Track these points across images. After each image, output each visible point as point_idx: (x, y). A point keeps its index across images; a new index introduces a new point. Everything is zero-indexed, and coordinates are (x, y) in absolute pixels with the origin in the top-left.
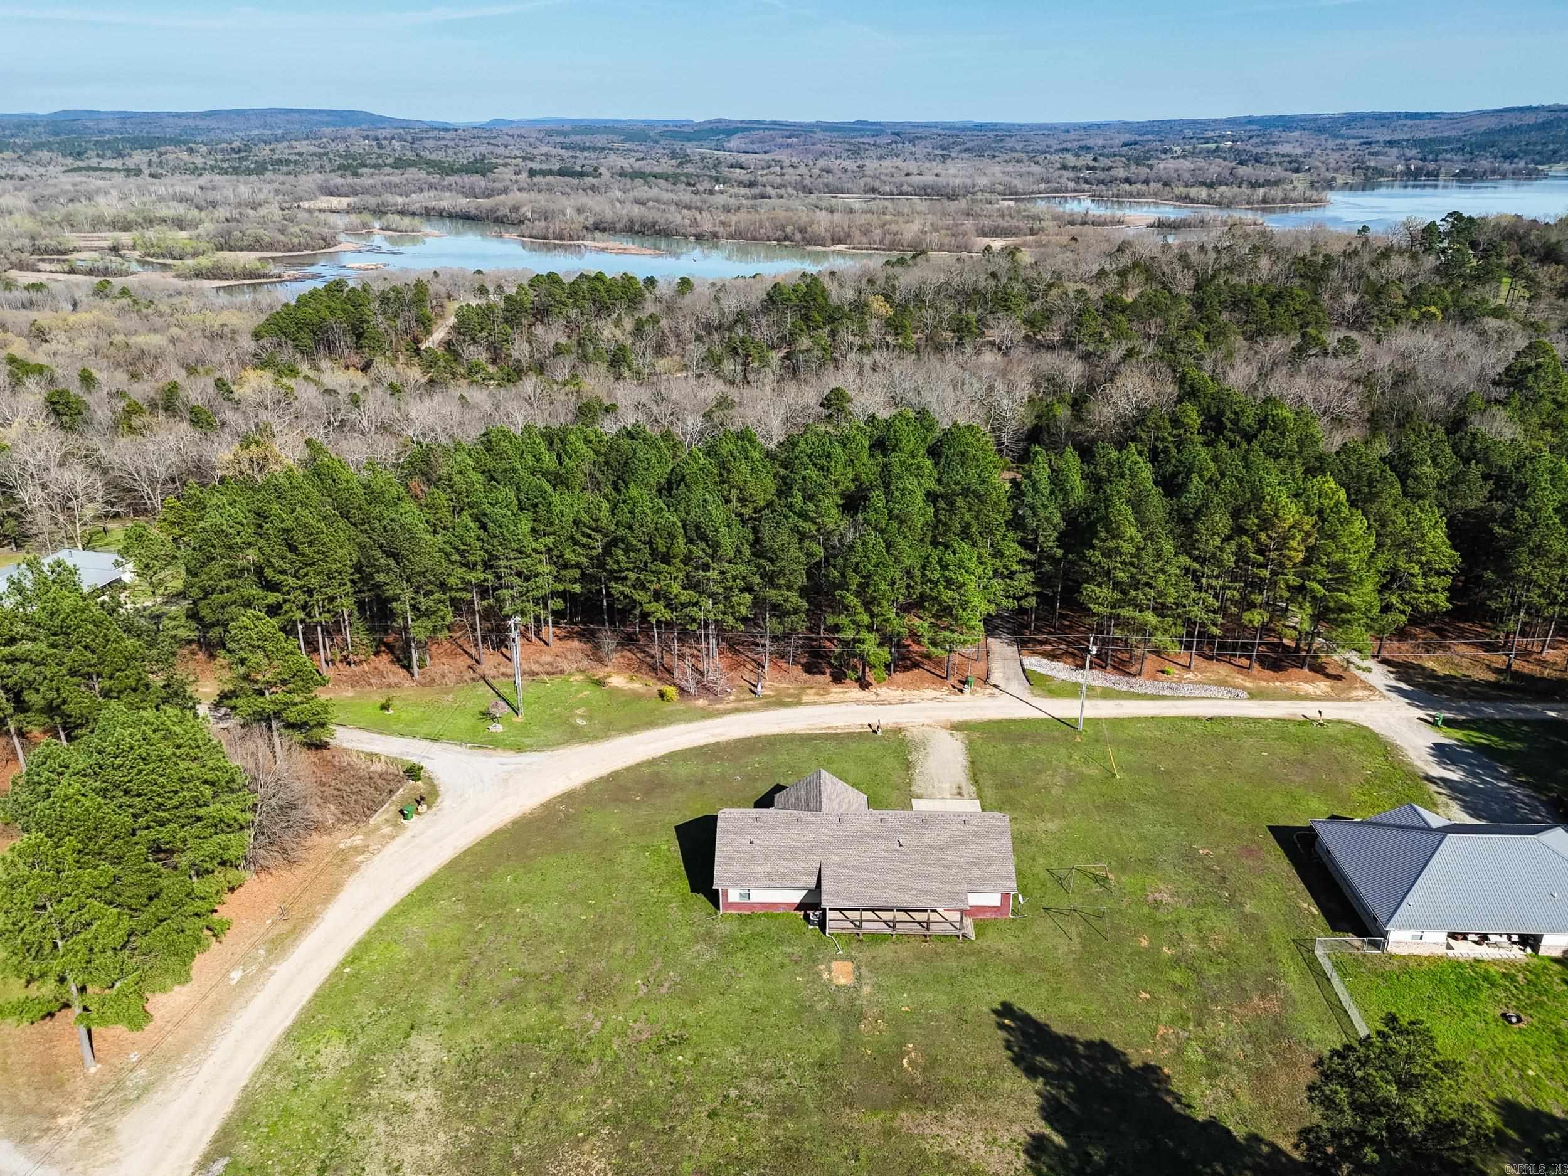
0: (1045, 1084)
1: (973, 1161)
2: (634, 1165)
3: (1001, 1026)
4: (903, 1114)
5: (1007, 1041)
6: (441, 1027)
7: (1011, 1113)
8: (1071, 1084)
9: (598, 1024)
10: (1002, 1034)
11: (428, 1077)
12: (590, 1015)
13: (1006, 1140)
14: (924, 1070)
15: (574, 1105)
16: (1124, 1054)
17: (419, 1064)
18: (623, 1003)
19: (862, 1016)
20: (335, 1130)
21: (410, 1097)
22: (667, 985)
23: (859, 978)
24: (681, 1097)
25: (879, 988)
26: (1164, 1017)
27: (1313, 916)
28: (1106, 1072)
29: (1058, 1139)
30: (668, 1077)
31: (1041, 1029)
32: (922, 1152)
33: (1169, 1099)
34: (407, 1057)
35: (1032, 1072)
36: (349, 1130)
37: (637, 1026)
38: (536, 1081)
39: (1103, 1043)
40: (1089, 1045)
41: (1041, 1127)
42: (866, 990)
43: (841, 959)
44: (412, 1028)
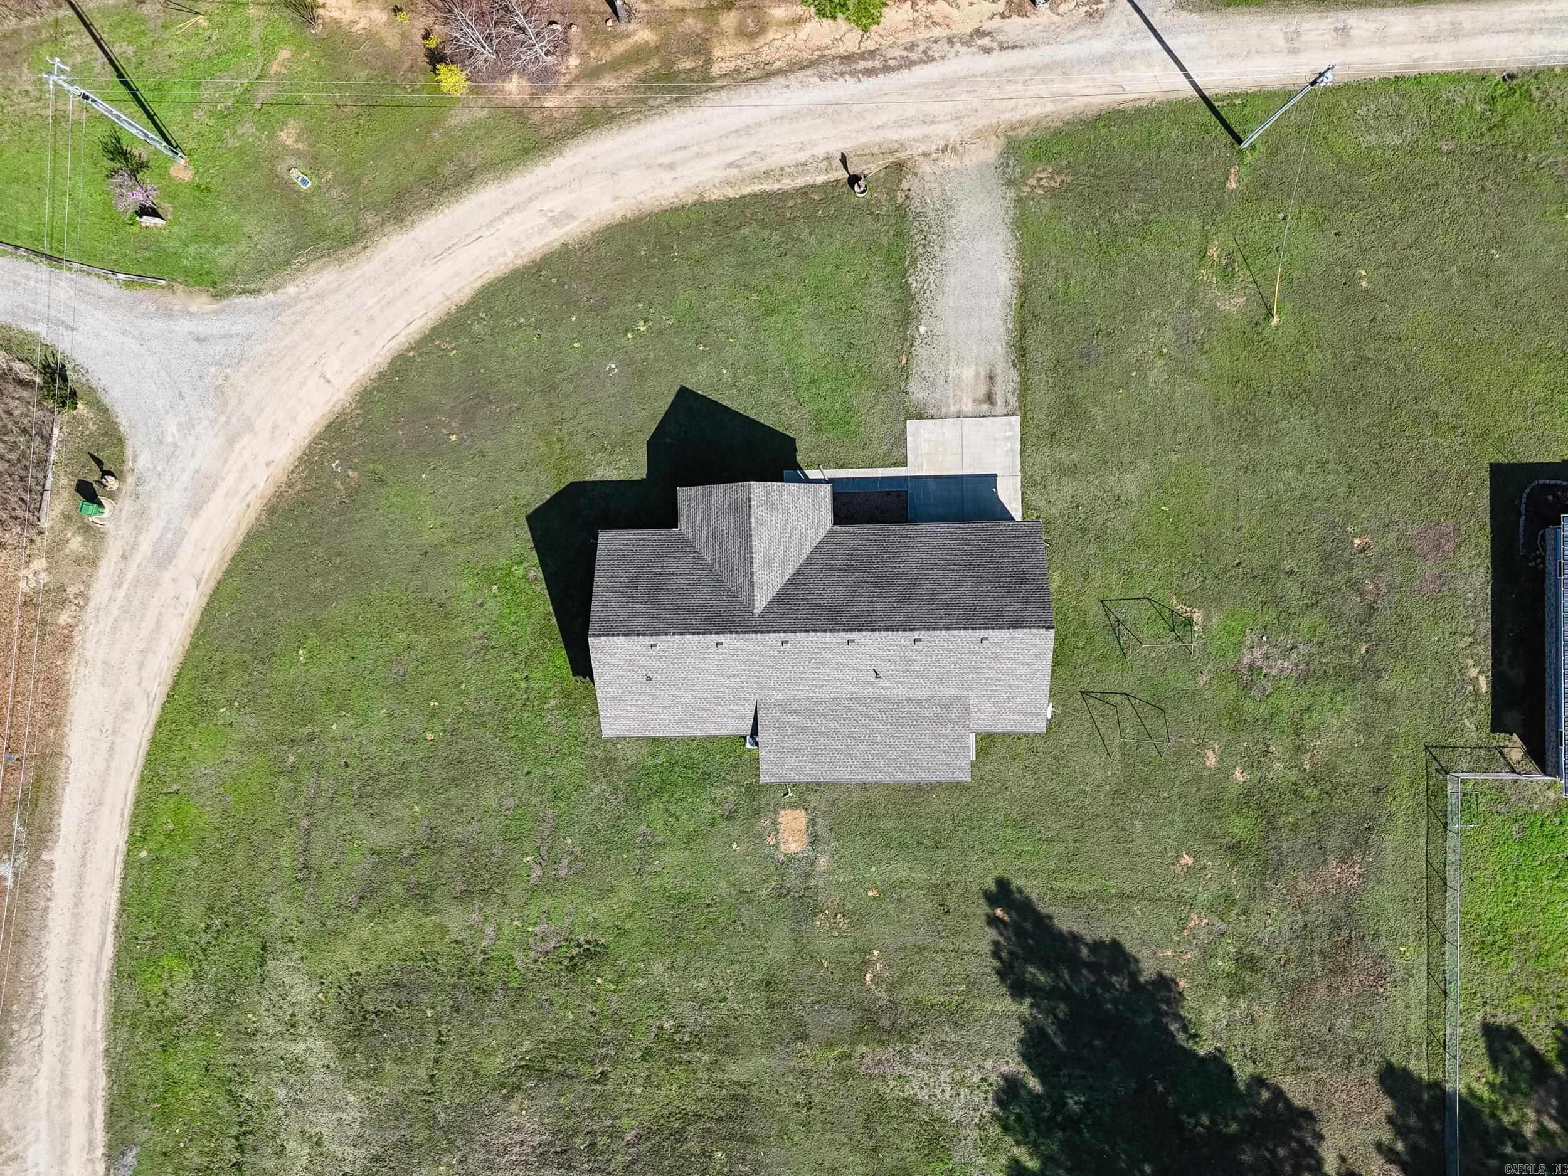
0: (1032, 1006)
1: (936, 1108)
2: (570, 1123)
3: (993, 921)
4: (863, 1049)
5: (996, 943)
6: (300, 945)
7: (986, 1044)
8: (1062, 1006)
9: (489, 930)
10: (992, 934)
11: (310, 1022)
12: (476, 917)
13: (976, 1079)
14: (891, 987)
15: (488, 1052)
16: (1137, 961)
17: (293, 1004)
18: (515, 897)
19: (817, 910)
20: (234, 1099)
21: (300, 1048)
22: (565, 862)
23: (814, 840)
24: (608, 1031)
25: (840, 861)
26: (1203, 898)
27: (1476, 691)
28: (1108, 986)
29: (1034, 1084)
30: (590, 1006)
31: (1042, 922)
32: (882, 1099)
33: (1173, 1027)
34: (274, 996)
35: (1019, 989)
36: (247, 1096)
37: (537, 929)
38: (437, 1021)
39: (1115, 946)
40: (1097, 946)
41: (1014, 1065)
42: (823, 861)
43: (794, 806)
44: (264, 948)
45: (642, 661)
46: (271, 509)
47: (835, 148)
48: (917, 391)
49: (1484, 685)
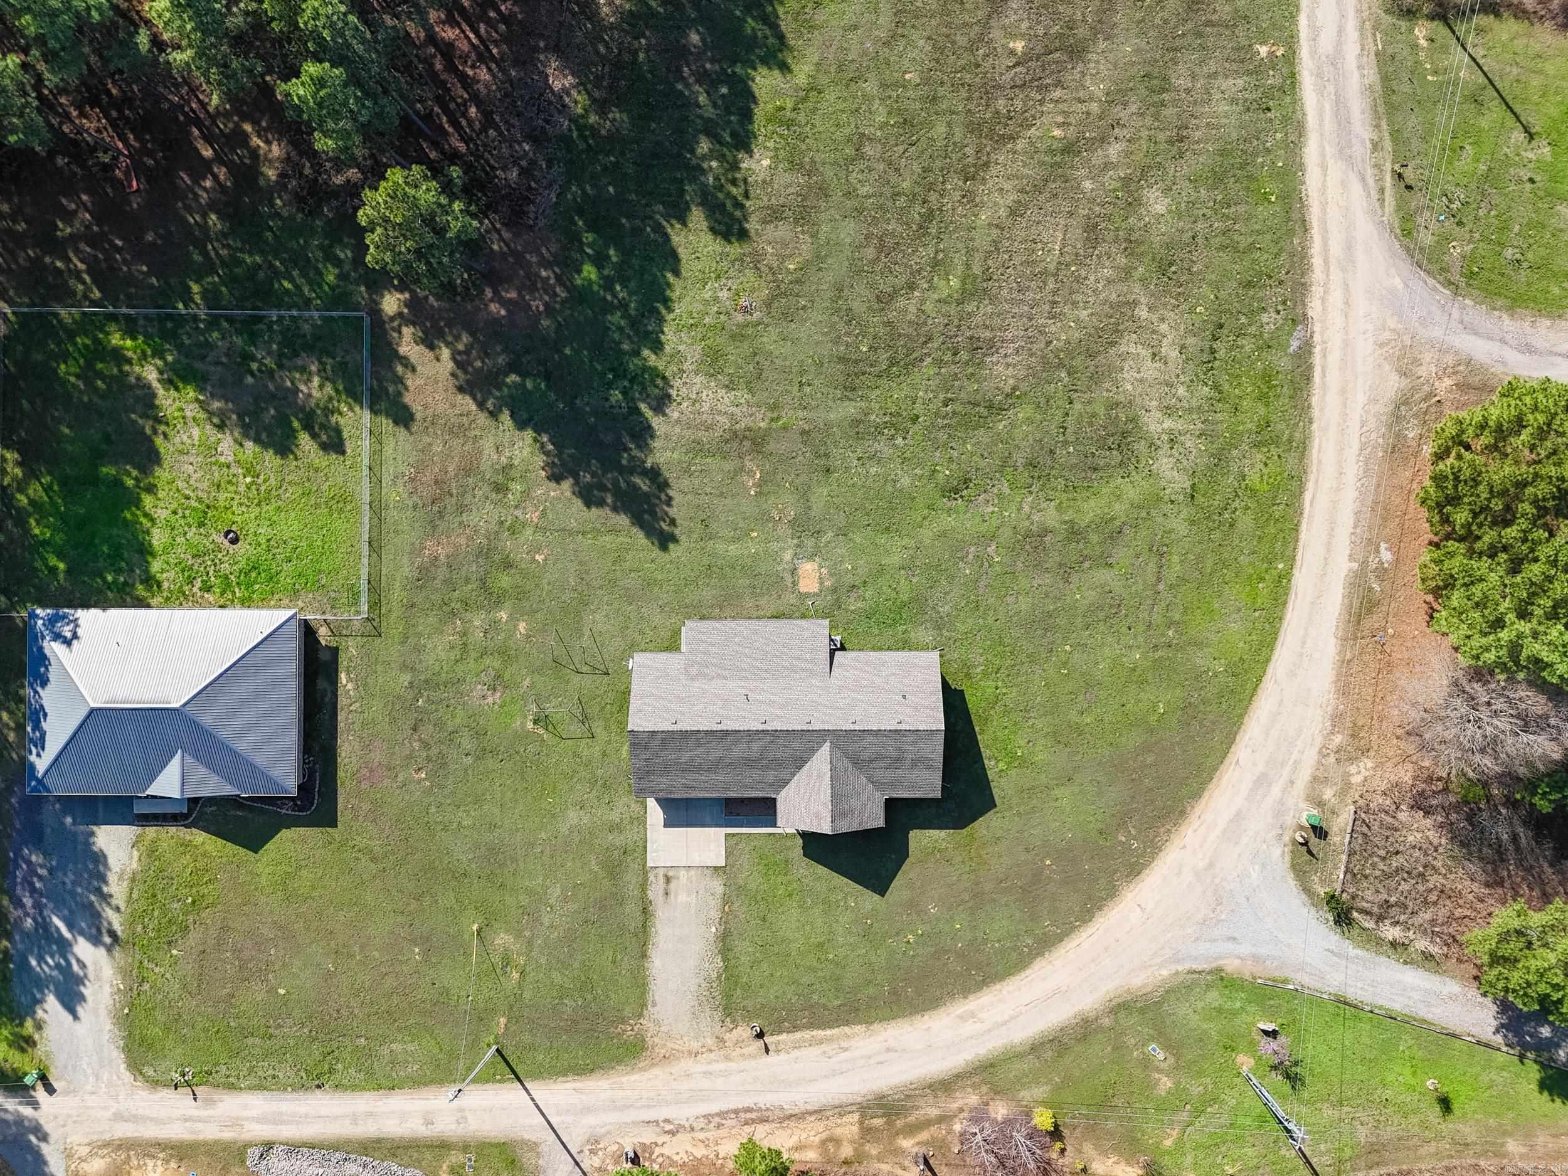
0: (645, 460)
1: (713, 384)
2: (971, 370)
4: (762, 425)
6: (1166, 498)
7: (677, 429)
9: (1027, 509)
11: (1159, 443)
12: (1035, 518)
13: (685, 404)
14: (742, 469)
15: (1029, 420)
16: (574, 493)
17: (1170, 456)
18: (1006, 533)
19: (792, 523)
20: (1216, 387)
21: (1168, 424)
22: (971, 557)
23: (794, 571)
24: (942, 436)
25: (776, 557)
26: (529, 532)
27: (348, 674)
28: (593, 474)
30: (955, 454)
32: (751, 391)
33: (550, 446)
34: (1185, 462)
36: (1206, 389)
37: (990, 509)
38: (1066, 443)
42: (788, 556)
43: (807, 595)
44: (1193, 497)
45: (908, 710)
46: (1183, 813)
47: (773, 1058)
48: (717, 886)
49: (343, 677)
